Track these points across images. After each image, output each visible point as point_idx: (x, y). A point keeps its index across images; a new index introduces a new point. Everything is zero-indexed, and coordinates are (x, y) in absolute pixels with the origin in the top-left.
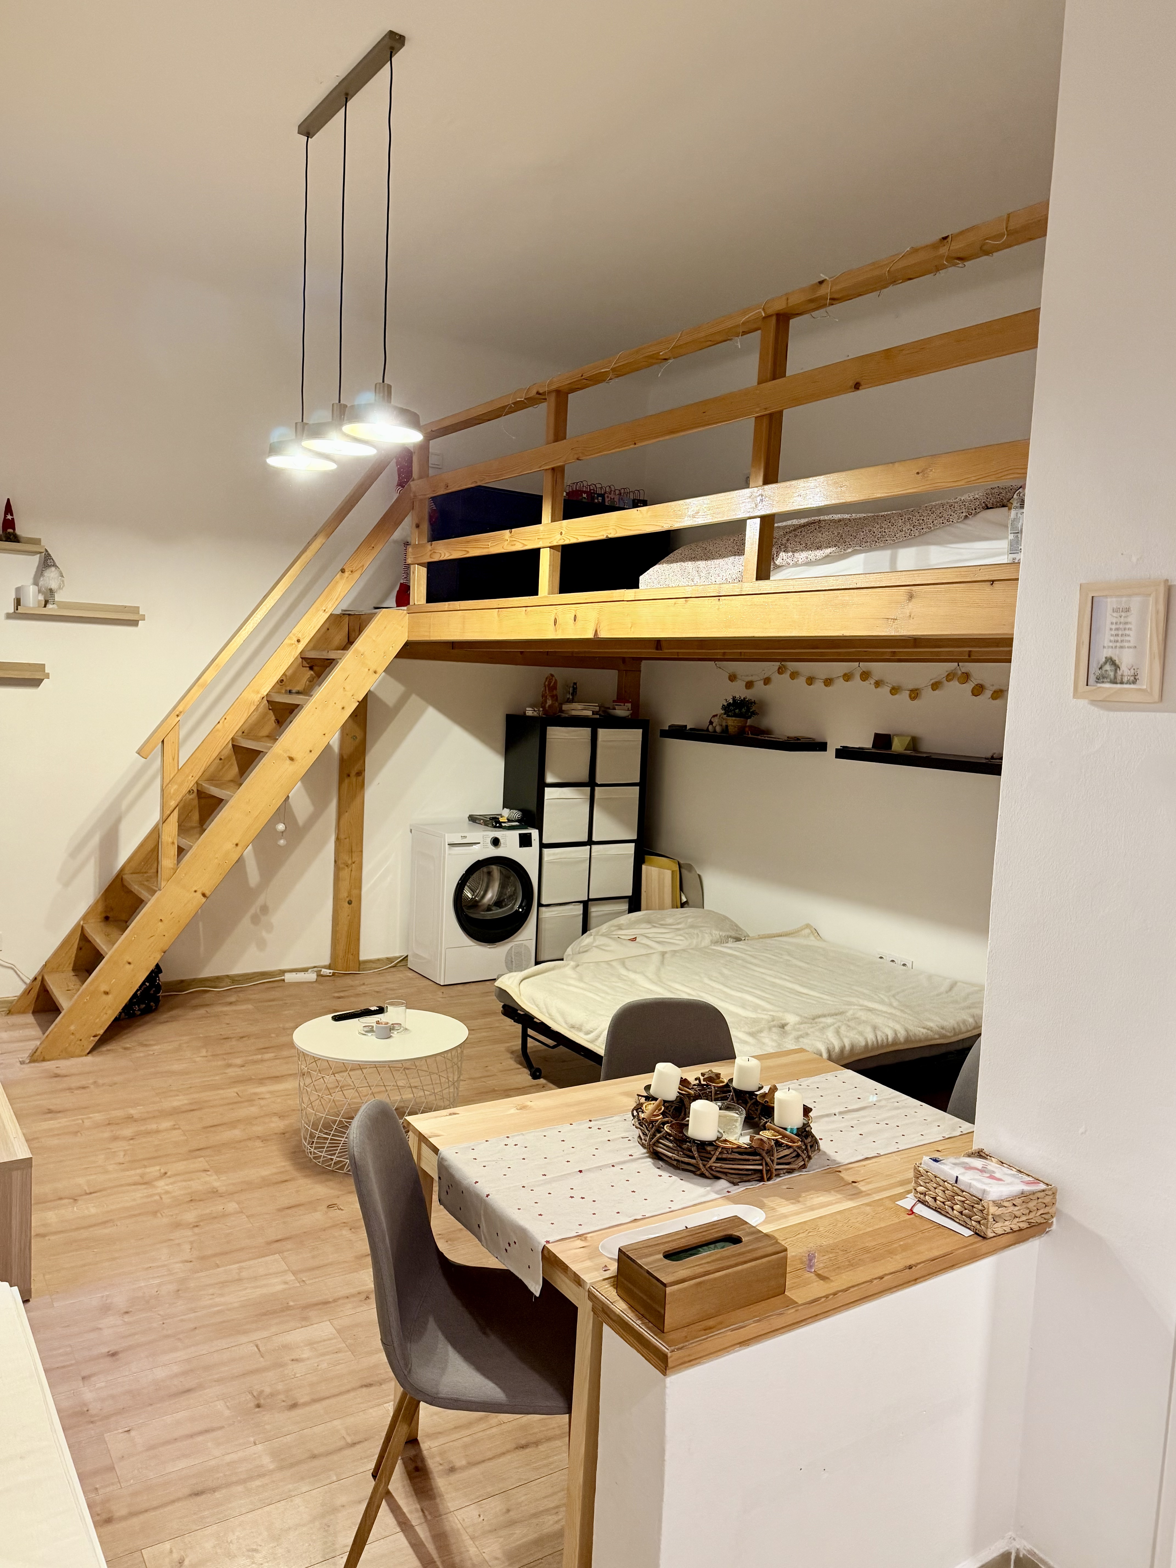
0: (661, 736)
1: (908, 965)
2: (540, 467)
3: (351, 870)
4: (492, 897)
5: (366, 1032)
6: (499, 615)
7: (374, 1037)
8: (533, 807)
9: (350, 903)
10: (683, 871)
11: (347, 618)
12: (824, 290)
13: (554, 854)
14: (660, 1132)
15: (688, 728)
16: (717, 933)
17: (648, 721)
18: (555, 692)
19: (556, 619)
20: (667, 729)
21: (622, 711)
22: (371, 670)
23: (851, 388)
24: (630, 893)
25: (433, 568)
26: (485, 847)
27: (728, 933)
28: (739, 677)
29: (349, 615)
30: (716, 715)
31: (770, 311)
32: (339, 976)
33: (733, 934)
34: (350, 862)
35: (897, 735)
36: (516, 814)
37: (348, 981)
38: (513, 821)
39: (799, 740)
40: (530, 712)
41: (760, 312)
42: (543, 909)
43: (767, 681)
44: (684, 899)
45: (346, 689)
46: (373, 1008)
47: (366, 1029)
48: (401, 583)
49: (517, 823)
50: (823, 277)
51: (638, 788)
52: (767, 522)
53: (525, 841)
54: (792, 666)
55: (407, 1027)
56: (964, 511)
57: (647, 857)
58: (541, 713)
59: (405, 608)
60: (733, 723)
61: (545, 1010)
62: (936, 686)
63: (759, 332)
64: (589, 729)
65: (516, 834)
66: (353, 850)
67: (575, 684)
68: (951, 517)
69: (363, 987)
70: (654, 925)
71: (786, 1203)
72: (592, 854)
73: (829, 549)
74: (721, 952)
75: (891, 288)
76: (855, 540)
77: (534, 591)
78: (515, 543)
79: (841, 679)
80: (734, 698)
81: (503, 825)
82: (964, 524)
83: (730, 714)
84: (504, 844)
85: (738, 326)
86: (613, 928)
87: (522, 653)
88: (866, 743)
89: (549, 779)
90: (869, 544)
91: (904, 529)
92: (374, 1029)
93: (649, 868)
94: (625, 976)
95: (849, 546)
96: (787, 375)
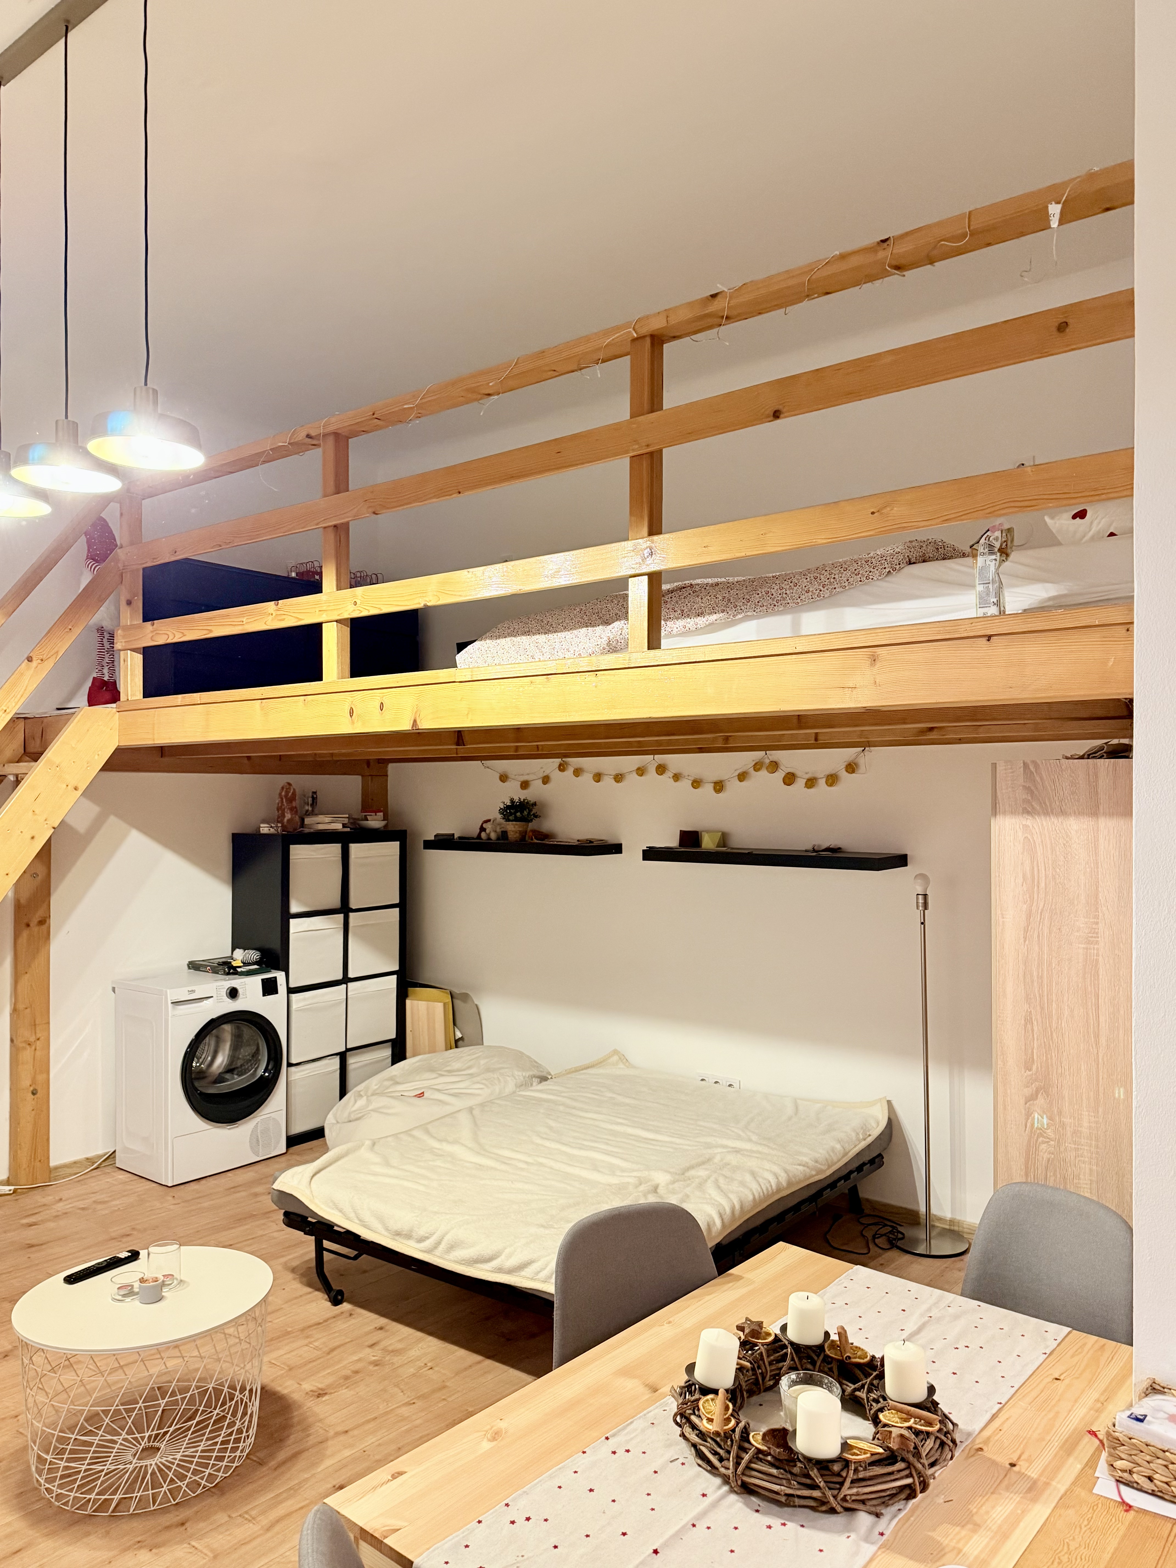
0: (425, 848)
1: (736, 1085)
2: (317, 524)
3: (35, 1049)
4: (223, 1061)
5: (124, 1296)
6: (262, 709)
7: (137, 1303)
8: (276, 945)
9: (34, 1093)
10: (457, 1002)
11: (23, 723)
12: (716, 306)
13: (305, 999)
14: (746, 1451)
15: (456, 836)
16: (520, 1073)
17: (405, 831)
18: (294, 804)
19: (352, 709)
20: (433, 838)
21: (375, 822)
22: (69, 787)
23: (768, 416)
24: (393, 1036)
25: (150, 654)
26: (220, 1001)
27: (531, 1073)
28: (510, 776)
29: (25, 718)
30: (489, 821)
31: (644, 331)
32: (23, 1193)
33: (536, 1072)
34: (32, 1039)
35: (708, 832)
36: (254, 955)
37: (38, 1198)
38: (249, 964)
39: (592, 842)
40: (265, 829)
41: (630, 332)
42: (293, 1069)
43: (546, 780)
44: (459, 1035)
45: (37, 812)
46: (124, 1255)
47: (122, 1292)
48: (94, 678)
49: (256, 967)
50: (720, 288)
51: (398, 909)
52: (654, 579)
53: (270, 988)
54: (575, 762)
55: (182, 1279)
56: (886, 566)
57: (410, 990)
58: (279, 829)
59: (114, 705)
60: (513, 828)
61: (352, 1215)
62: (742, 776)
63: (629, 357)
64: (339, 846)
65: (256, 981)
66: (37, 1022)
67: (315, 793)
68: (870, 574)
69: (61, 1204)
70: (439, 1072)
71: (964, 1533)
72: (349, 994)
73: (715, 615)
74: (534, 1098)
75: (806, 304)
76: (749, 604)
77: (317, 676)
78: (284, 617)
79: (634, 773)
80: (512, 801)
81: (239, 970)
82: (886, 581)
83: (511, 818)
84: (243, 995)
85: (599, 349)
86: (387, 1083)
87: (249, 758)
88: (671, 841)
89: (294, 908)
90: (765, 608)
91: (811, 590)
92: (136, 1290)
93: (416, 1002)
94: (439, 1149)
95: (740, 611)
96: (664, 408)
